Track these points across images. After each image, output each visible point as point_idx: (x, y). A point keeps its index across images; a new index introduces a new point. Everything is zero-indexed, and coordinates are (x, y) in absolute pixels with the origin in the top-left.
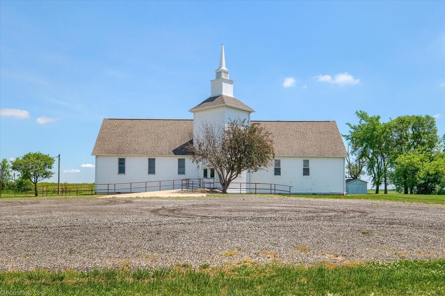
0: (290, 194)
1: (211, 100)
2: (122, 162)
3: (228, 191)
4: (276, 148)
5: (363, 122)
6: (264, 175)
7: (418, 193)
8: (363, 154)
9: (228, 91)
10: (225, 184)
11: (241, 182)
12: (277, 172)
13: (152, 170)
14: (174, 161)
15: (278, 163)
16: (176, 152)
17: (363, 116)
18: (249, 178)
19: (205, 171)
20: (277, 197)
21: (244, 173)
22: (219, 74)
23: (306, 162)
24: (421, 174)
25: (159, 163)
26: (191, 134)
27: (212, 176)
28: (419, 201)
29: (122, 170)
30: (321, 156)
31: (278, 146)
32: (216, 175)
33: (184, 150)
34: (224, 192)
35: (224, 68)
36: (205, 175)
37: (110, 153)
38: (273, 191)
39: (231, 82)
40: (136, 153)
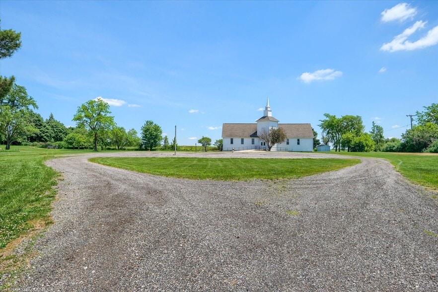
0: (292, 151)
1: (264, 117)
2: (232, 140)
3: (271, 150)
4: (287, 135)
5: (328, 119)
6: (283, 145)
7: (351, 151)
8: (328, 133)
9: (270, 114)
10: (270, 148)
11: (274, 148)
12: (288, 143)
13: (242, 143)
14: (250, 139)
15: (288, 140)
16: (251, 136)
17: (327, 115)
18: (277, 146)
19: (262, 143)
20: (288, 152)
21: (276, 145)
22: (266, 108)
23: (298, 140)
24: (353, 143)
25: (245, 140)
26: (256, 129)
27: (264, 145)
28: (353, 155)
29: (232, 143)
30: (304, 137)
31: (288, 134)
32: (266, 144)
33: (254, 135)
34: (269, 150)
35: (268, 106)
36: (262, 145)
37: (228, 136)
38: (286, 150)
39: (271, 111)
40: (236, 136)
